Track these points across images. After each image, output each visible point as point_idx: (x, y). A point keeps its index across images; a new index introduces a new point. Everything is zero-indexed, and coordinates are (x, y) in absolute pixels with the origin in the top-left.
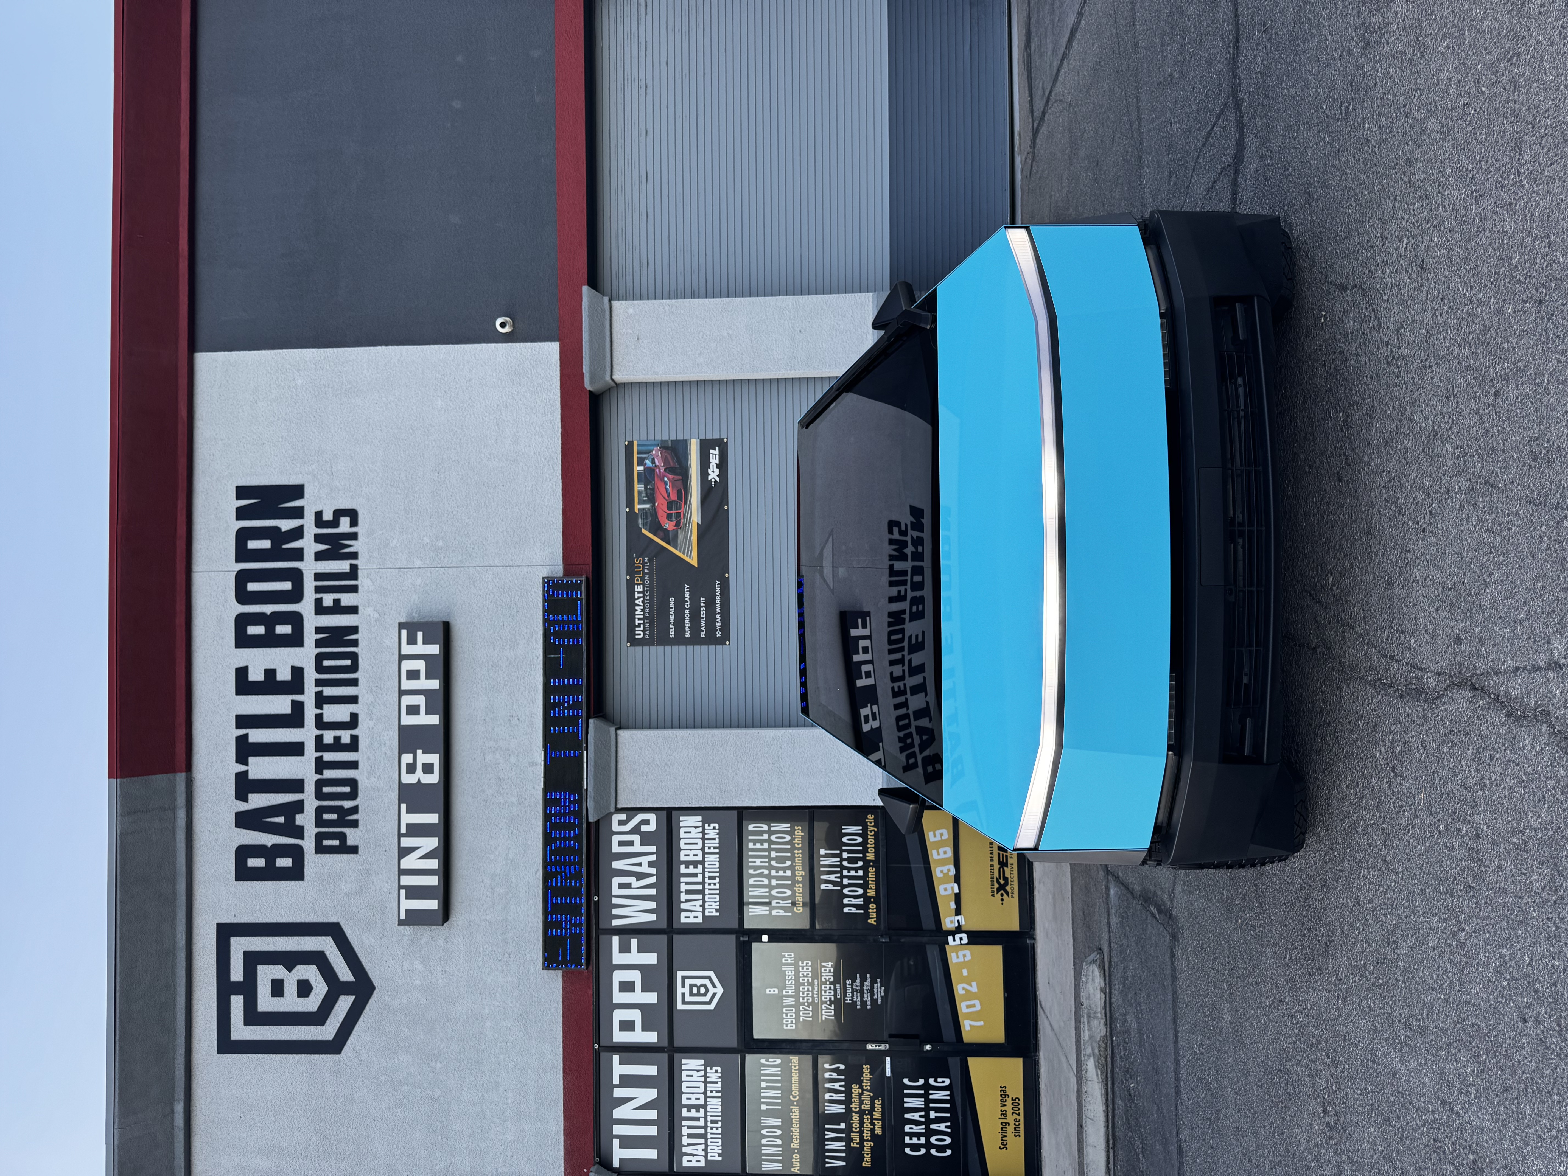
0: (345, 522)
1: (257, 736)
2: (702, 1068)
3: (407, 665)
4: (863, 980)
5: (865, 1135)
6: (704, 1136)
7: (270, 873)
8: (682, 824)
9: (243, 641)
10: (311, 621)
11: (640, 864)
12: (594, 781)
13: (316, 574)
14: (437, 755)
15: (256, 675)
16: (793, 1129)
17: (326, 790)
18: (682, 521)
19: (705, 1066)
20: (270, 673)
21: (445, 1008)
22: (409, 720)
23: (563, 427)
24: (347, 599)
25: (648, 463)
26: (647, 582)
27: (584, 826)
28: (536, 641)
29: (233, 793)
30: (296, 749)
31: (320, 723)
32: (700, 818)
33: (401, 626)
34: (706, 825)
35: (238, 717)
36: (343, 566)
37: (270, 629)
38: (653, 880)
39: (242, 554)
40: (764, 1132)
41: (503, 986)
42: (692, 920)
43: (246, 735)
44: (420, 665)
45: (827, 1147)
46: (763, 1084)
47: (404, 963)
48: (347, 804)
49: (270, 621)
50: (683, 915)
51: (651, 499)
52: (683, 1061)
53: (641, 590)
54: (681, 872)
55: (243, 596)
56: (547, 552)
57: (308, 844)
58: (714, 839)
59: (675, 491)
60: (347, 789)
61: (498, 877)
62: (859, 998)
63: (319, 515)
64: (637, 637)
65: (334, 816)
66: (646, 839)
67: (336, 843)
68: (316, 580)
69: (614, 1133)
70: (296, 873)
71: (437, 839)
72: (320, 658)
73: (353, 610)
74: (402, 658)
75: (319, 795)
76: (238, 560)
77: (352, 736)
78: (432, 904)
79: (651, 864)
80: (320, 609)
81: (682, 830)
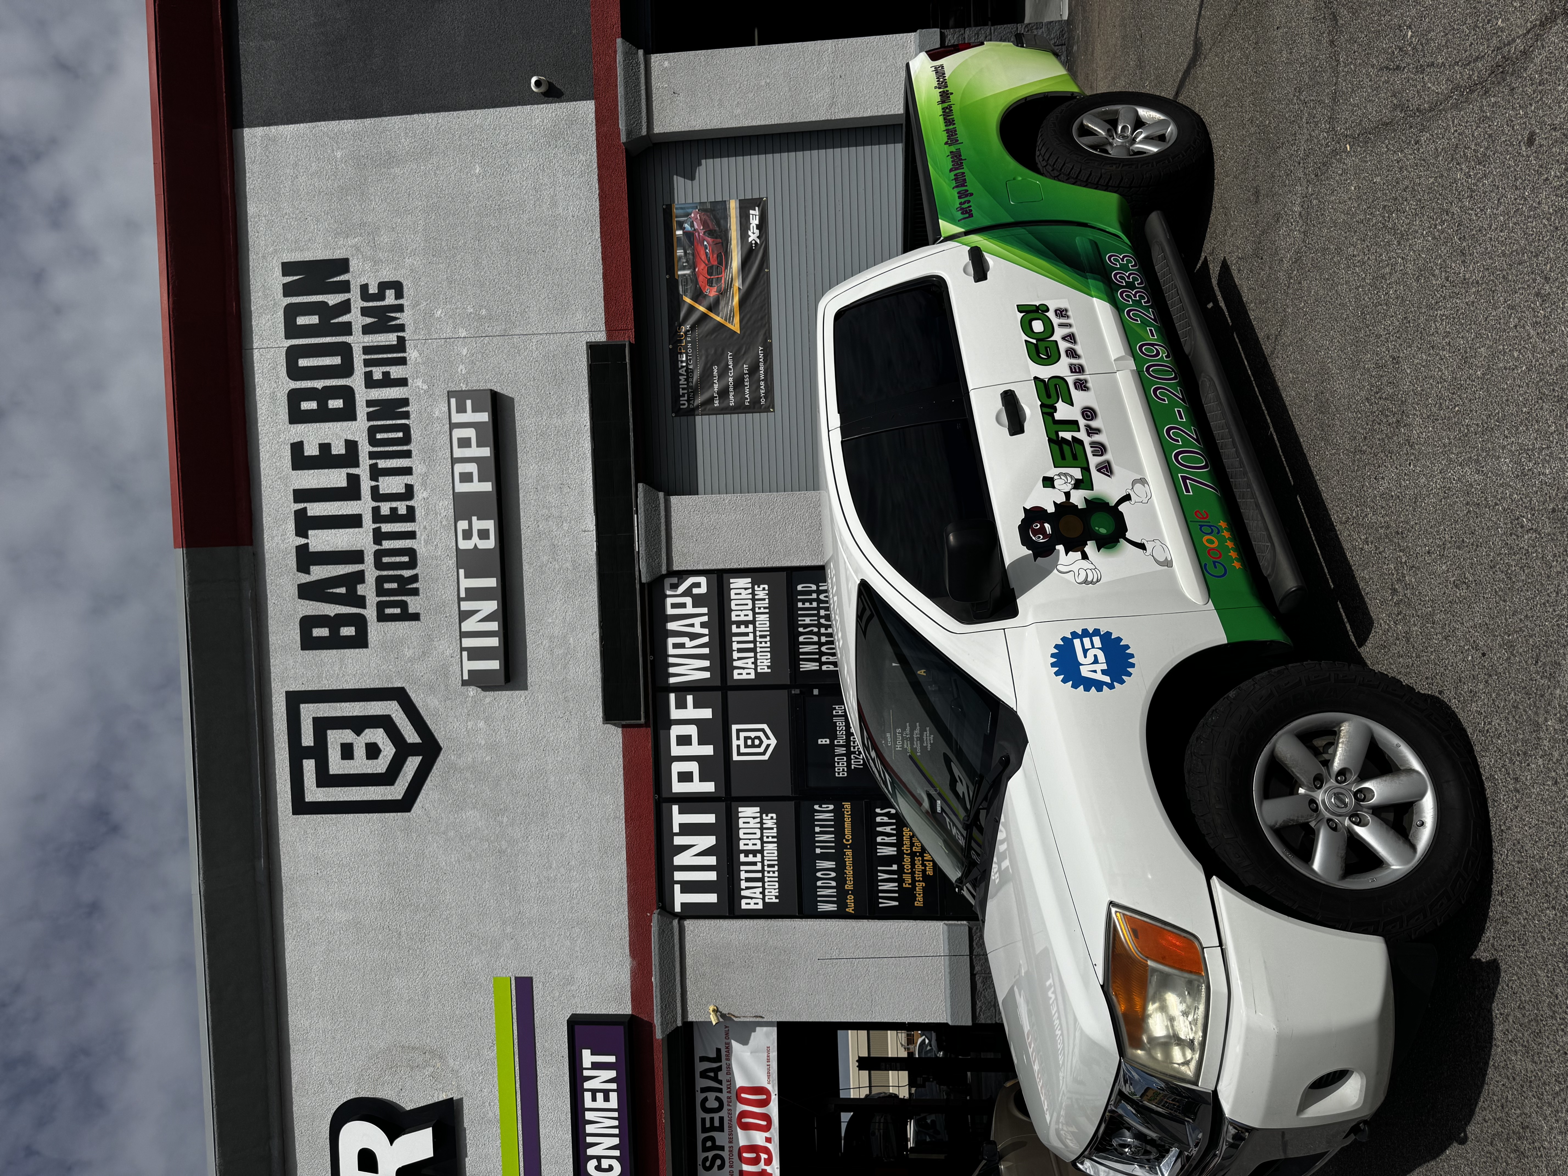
0: (390, 294)
1: (316, 509)
2: (758, 815)
3: (458, 433)
4: (912, 729)
5: (916, 875)
6: (762, 880)
7: (335, 642)
8: (732, 586)
9: (297, 416)
10: (362, 395)
11: (692, 625)
12: (646, 543)
13: (364, 347)
14: (492, 522)
15: (311, 450)
16: (847, 871)
17: (385, 560)
18: (723, 286)
19: (761, 813)
20: (325, 448)
21: (509, 765)
22: (462, 488)
23: (601, 188)
24: (396, 372)
25: (687, 226)
26: (690, 351)
27: (638, 586)
28: (583, 409)
29: (295, 567)
30: (354, 521)
31: (376, 495)
32: (749, 580)
33: (450, 394)
34: (756, 586)
35: (296, 492)
36: (390, 339)
37: (323, 404)
38: (706, 639)
39: (291, 330)
40: (819, 874)
41: (565, 742)
42: (744, 677)
43: (305, 509)
44: (471, 433)
45: (880, 888)
46: (817, 829)
47: (469, 723)
48: (407, 573)
49: (322, 396)
50: (736, 672)
51: (693, 266)
52: (740, 809)
53: (684, 359)
54: (733, 631)
55: (294, 372)
56: (589, 318)
57: (370, 613)
58: (764, 599)
59: (715, 256)
60: (406, 559)
61: (556, 640)
62: (909, 745)
63: (364, 288)
64: (682, 407)
65: (394, 585)
66: (698, 601)
67: (397, 611)
68: (364, 353)
69: (675, 879)
70: (360, 641)
71: (496, 602)
72: (372, 431)
73: (402, 382)
74: (453, 426)
75: (379, 565)
76: (288, 337)
77: (407, 506)
78: (494, 665)
79: (703, 625)
80: (370, 383)
81: (733, 592)
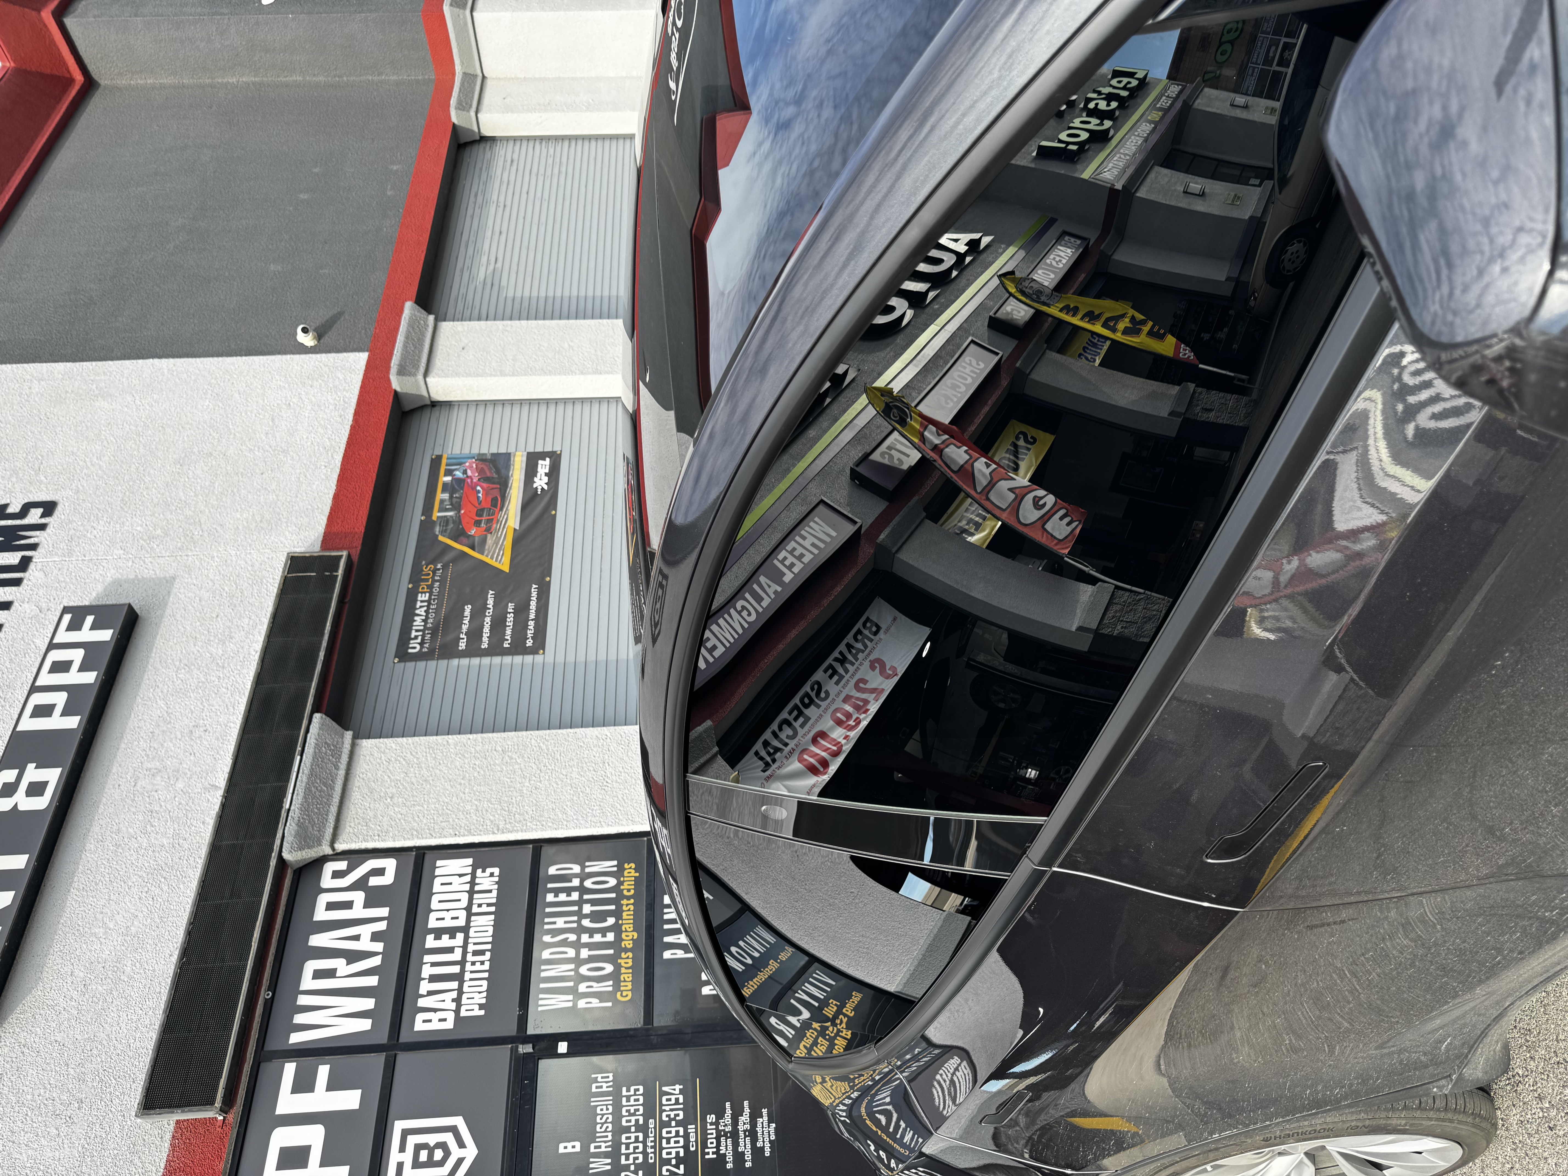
0: (35, 513)
3: (56, 655)
4: (737, 1113)
8: (438, 872)
11: (356, 938)
12: (305, 797)
14: (59, 770)
18: (495, 526)
22: (31, 725)
23: (355, 420)
25: (458, 474)
26: (436, 590)
27: (273, 868)
32: (469, 861)
33: (67, 610)
34: (479, 871)
38: (376, 961)
42: (434, 1026)
44: (76, 655)
50: (420, 1018)
51: (456, 507)
53: (427, 598)
54: (427, 946)
56: (302, 536)
58: (489, 892)
59: (489, 499)
62: (730, 1147)
64: (410, 651)
66: (376, 897)
74: (52, 647)
79: (376, 937)
81: (437, 881)
